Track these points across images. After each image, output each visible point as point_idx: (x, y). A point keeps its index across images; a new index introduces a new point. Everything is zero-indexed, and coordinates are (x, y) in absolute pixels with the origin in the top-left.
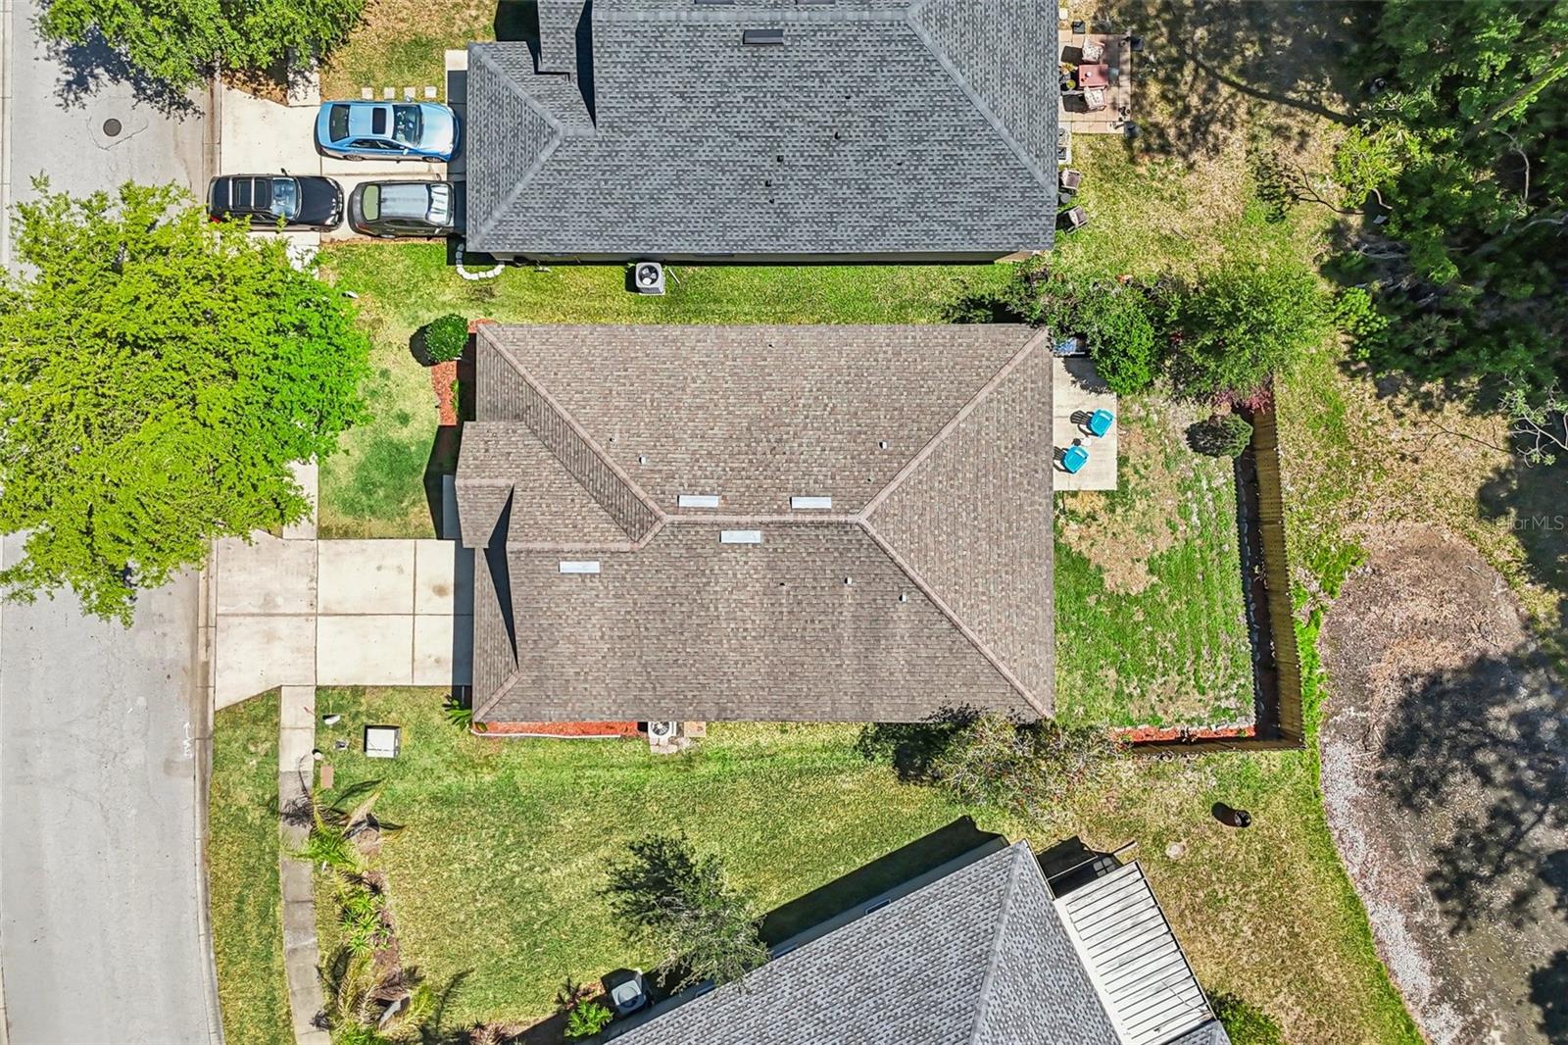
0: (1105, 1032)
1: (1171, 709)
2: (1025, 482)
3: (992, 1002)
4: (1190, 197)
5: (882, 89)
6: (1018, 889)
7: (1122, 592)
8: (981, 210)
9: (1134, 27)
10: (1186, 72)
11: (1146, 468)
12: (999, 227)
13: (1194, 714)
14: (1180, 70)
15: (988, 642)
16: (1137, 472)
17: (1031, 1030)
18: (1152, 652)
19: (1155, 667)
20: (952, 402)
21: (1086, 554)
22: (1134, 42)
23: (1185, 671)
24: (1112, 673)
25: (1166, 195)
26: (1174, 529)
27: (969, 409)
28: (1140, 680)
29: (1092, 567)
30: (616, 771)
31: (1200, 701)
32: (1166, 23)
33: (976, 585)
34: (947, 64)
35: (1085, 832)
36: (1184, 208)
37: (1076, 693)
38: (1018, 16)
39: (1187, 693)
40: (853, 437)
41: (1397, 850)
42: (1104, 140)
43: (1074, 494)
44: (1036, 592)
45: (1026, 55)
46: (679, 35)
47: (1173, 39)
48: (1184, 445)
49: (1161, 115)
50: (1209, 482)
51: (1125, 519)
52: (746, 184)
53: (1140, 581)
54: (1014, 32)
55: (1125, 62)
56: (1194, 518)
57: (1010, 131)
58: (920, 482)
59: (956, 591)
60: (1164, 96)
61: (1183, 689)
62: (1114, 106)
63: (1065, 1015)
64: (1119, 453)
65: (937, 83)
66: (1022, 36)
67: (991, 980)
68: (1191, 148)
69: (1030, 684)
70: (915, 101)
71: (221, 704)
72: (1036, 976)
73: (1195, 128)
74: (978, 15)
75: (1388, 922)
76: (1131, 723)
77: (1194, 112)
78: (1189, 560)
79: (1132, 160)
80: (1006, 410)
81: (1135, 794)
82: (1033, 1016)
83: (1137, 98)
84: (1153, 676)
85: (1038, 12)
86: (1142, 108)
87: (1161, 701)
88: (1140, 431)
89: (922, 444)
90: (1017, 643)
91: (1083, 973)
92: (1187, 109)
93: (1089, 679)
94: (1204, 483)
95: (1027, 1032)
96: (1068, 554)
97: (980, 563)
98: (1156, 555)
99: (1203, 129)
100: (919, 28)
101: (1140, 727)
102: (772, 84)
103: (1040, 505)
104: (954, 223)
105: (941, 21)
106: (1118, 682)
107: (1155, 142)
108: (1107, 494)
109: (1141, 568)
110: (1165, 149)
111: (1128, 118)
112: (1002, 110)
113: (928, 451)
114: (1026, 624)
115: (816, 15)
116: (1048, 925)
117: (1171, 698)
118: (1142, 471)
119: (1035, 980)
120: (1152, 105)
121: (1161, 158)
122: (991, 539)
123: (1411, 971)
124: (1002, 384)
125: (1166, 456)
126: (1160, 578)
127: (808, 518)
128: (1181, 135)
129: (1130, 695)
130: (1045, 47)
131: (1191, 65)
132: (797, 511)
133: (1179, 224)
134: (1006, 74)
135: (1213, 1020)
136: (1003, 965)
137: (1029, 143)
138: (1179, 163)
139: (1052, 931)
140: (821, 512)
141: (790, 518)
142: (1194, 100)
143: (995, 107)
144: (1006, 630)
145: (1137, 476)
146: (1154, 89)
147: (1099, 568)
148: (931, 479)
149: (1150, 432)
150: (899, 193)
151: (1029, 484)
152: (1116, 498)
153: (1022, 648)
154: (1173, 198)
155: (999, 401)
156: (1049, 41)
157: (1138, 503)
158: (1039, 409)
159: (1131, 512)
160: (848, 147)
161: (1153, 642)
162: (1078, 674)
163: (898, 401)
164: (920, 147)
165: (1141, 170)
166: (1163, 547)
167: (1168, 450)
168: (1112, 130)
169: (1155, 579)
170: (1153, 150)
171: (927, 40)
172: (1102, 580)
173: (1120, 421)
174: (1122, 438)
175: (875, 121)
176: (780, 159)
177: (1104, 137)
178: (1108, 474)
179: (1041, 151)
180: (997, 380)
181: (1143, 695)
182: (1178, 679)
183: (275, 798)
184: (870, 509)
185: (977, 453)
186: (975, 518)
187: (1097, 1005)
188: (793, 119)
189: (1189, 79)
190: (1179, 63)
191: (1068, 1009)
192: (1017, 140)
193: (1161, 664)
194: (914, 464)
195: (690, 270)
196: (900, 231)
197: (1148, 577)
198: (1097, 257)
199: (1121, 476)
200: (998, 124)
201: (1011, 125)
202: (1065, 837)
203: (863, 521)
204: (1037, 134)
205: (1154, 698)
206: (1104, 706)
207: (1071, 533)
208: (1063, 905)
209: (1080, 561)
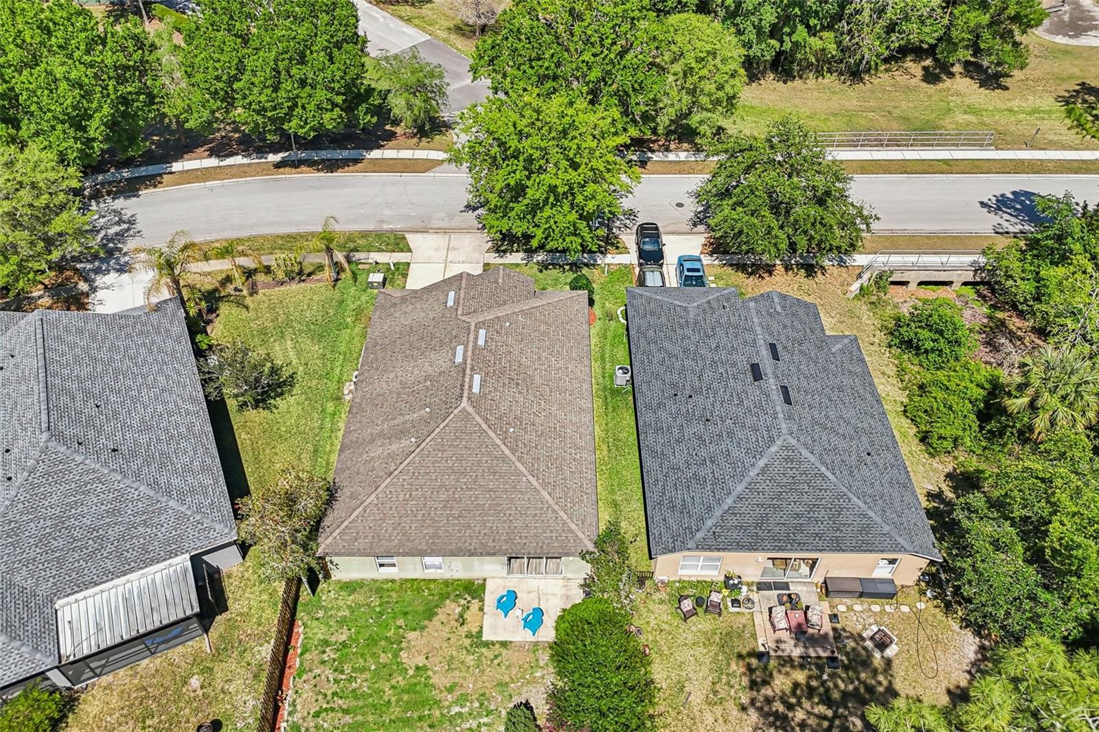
0: (83, 583)
1: (306, 687)
2: (485, 531)
3: (137, 493)
4: (718, 710)
5: (740, 434)
6: (205, 525)
7: (404, 645)
8: (673, 507)
9: (846, 662)
10: (821, 707)
11: (499, 665)
12: (664, 520)
13: (299, 707)
14: (822, 702)
15: (378, 498)
16: (496, 657)
17: (108, 520)
18: (354, 670)
19: (342, 672)
20: (541, 476)
21: (436, 619)
22: (832, 659)
23: (335, 699)
24: (343, 638)
25: (718, 687)
26: (450, 690)
27: (535, 483)
28: (334, 660)
29: (426, 622)
30: (339, 368)
31: (309, 714)
32: (856, 689)
33: (417, 490)
34: (761, 463)
35: (229, 616)
36: (709, 704)
37: (333, 612)
38: (809, 518)
39: (317, 700)
40: (518, 418)
42: (752, 635)
43: (481, 609)
44: (408, 540)
45: (784, 524)
46: (749, 337)
47: (845, 695)
48: (517, 700)
49: (781, 683)
50: (485, 725)
51: (462, 647)
52: (673, 385)
53: (410, 660)
54: (798, 515)
55: (817, 652)
56: (456, 709)
57: (727, 511)
58: (487, 446)
59: (414, 473)
60: (796, 685)
61: (320, 697)
62: (778, 641)
63: (108, 550)
64: (511, 642)
65: (748, 461)
66: (796, 521)
67: (151, 495)
68: (760, 709)
69: (344, 534)
70: (735, 453)
71: (407, 236)
72: (141, 530)
73: (776, 715)
74: (801, 487)
76: (302, 654)
77: (790, 715)
78: (424, 703)
79: (740, 656)
80: (536, 515)
81: (248, 656)
82: (116, 524)
83: (788, 661)
84: (335, 671)
85: (817, 534)
86: (783, 666)
87: (315, 678)
88: (528, 660)
89: (513, 451)
90: (374, 522)
91: (131, 571)
92: (790, 707)
93: (342, 622)
94: (485, 720)
95: (107, 517)
96: (437, 606)
97: (432, 493)
98: (430, 673)
99: (778, 723)
100: (779, 443)
101: (298, 659)
102: (732, 383)
103: (470, 544)
104: (664, 494)
105: (788, 459)
106: (336, 643)
107: (758, 676)
108: (480, 632)
109: (421, 661)
110: (753, 685)
111: (772, 653)
112: (740, 505)
113: (507, 452)
114: (386, 531)
115: (775, 392)
116: (174, 547)
117: (315, 686)
118: (496, 662)
119: (140, 529)
120: (787, 674)
121: (745, 681)
122: (448, 501)
124: (554, 511)
125: (507, 683)
126: (411, 677)
127: (467, 380)
128: (769, 701)
129: (324, 652)
130: (794, 540)
131: (830, 713)
132: (472, 376)
133: (697, 699)
134: (766, 508)
135: (60, 662)
136: (158, 505)
137: (722, 527)
138: (745, 700)
139: (169, 549)
140: (470, 387)
141: (468, 372)
142: (800, 715)
143: (741, 499)
144: (385, 514)
145: (492, 657)
146: (800, 676)
147: (423, 628)
148: (489, 454)
149: (526, 670)
150: (679, 459)
151: (485, 534)
152: (476, 639)
153: (370, 528)
154: (715, 693)
155: (542, 509)
156: (799, 544)
157: (472, 657)
158: (537, 543)
159: (465, 652)
160: (702, 427)
161: (364, 670)
162: (347, 613)
163: (542, 448)
164: (708, 463)
165: (734, 667)
166: (434, 680)
167: (512, 685)
168: (760, 641)
169: (411, 672)
170: (751, 674)
171: (773, 449)
172: (415, 630)
173: (536, 644)
174: (521, 646)
175: (720, 435)
176: (690, 397)
177: (754, 636)
178: (495, 634)
179: (719, 536)
180: (556, 507)
181: (323, 662)
182: (329, 693)
183: (358, 251)
184: (470, 410)
185: (506, 491)
186: (462, 489)
187: (105, 578)
188: (714, 397)
189: (816, 711)
190: (827, 700)
191: (111, 553)
192: (722, 517)
193: (344, 677)
194: (499, 442)
195: (631, 398)
196: (656, 466)
197: (413, 666)
198: (662, 631)
199: (493, 644)
200: (730, 501)
201: (731, 511)
202: (230, 603)
203: (462, 405)
204: (729, 534)
205: (318, 671)
206: (319, 632)
207: (452, 608)
208: (184, 561)
209: (430, 614)
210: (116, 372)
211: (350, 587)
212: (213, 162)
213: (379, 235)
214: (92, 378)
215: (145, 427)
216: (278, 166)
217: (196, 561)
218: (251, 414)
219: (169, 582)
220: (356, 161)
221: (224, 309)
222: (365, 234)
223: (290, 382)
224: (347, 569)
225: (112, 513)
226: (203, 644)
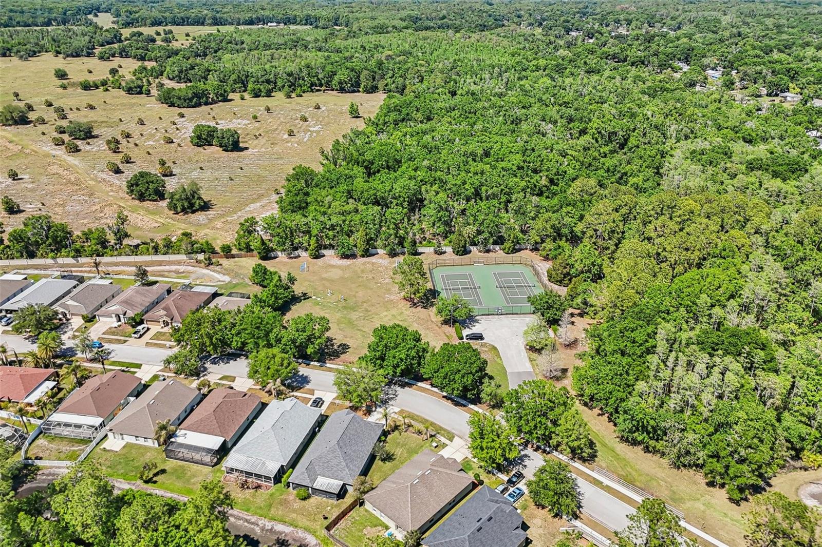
0: (324, 475)
1: (345, 523)
2: (394, 514)
3: (343, 464)
5: (461, 530)
6: (350, 478)
7: (366, 528)
15: (380, 493)
24: (358, 519)
29: (373, 527)
31: (342, 528)
33: (388, 496)
35: (342, 500)
37: (360, 513)
39: (344, 527)
40: (420, 496)
41: (294, 540)
44: (380, 506)
53: (365, 531)
59: (390, 492)
67: (345, 466)
69: (370, 497)
72: (339, 472)
75: (288, 529)
76: (348, 516)
78: (360, 541)
80: (405, 517)
82: (336, 468)
84: (352, 524)
91: (333, 479)
93: (360, 516)
96: (377, 525)
97: (390, 499)
98: (366, 536)
102: (473, 519)
122: (392, 503)
123: (279, 527)
124: (409, 519)
135: (312, 487)
139: (341, 479)
144: (379, 498)
150: (446, 528)
153: (375, 498)
155: (407, 517)
158: (401, 524)
160: (457, 525)
161: (356, 527)
162: (362, 515)
172: (370, 526)
176: (464, 517)
181: (351, 521)
182: (348, 527)
183: (439, 434)
185: (403, 508)
186: (396, 502)
188: (467, 520)
191: (332, 473)
193: (352, 526)
202: (345, 497)
203: (408, 484)
205: (349, 521)
206: (354, 515)
207: (380, 528)
208: (342, 483)
209: (375, 526)
210: (359, 436)
211: (366, 511)
212: (429, 387)
213: (449, 432)
214: (353, 435)
215: (354, 452)
216: (444, 397)
217: (344, 485)
218: (380, 462)
219: (337, 485)
220: (465, 406)
221: (396, 432)
222: (445, 430)
223: (393, 460)
224: (368, 506)
225: (337, 465)
226: (335, 502)
